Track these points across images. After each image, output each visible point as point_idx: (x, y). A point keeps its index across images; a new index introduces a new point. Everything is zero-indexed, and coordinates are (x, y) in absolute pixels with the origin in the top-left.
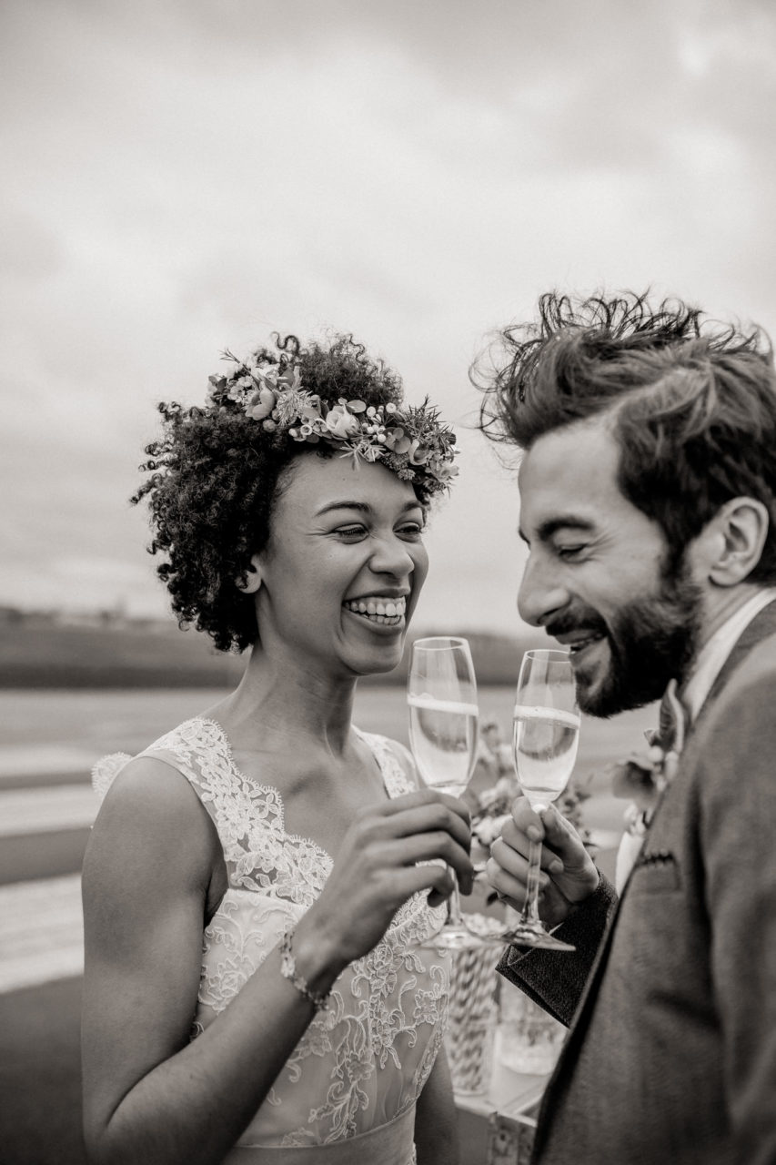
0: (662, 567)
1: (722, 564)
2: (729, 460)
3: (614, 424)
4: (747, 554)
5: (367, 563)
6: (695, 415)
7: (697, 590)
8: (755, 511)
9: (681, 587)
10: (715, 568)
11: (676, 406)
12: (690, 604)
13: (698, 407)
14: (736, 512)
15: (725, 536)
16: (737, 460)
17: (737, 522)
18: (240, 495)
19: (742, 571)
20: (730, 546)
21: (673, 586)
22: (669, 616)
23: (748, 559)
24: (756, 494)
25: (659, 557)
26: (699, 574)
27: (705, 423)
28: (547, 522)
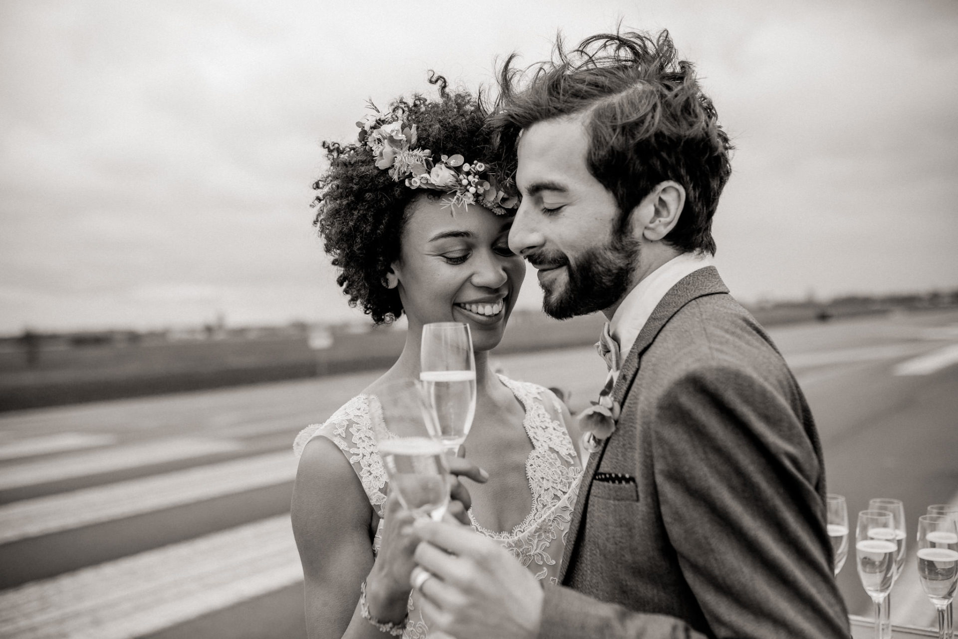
0: (613, 227)
1: (651, 226)
2: (664, 155)
3: (588, 121)
4: (668, 219)
5: (469, 279)
6: (646, 124)
7: (636, 244)
8: (677, 190)
9: (625, 240)
10: (646, 228)
11: (634, 117)
12: (631, 254)
13: (649, 118)
14: (664, 190)
15: (655, 206)
16: (669, 155)
17: (664, 197)
18: (375, 227)
19: (665, 231)
20: (657, 213)
21: (620, 240)
22: (615, 260)
23: (670, 223)
24: (679, 179)
25: (613, 220)
26: (637, 233)
27: (652, 131)
28: (535, 184)
